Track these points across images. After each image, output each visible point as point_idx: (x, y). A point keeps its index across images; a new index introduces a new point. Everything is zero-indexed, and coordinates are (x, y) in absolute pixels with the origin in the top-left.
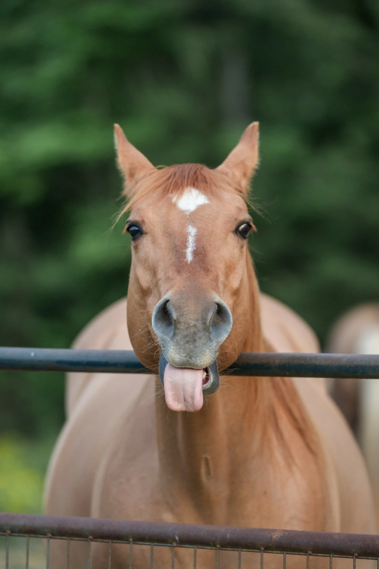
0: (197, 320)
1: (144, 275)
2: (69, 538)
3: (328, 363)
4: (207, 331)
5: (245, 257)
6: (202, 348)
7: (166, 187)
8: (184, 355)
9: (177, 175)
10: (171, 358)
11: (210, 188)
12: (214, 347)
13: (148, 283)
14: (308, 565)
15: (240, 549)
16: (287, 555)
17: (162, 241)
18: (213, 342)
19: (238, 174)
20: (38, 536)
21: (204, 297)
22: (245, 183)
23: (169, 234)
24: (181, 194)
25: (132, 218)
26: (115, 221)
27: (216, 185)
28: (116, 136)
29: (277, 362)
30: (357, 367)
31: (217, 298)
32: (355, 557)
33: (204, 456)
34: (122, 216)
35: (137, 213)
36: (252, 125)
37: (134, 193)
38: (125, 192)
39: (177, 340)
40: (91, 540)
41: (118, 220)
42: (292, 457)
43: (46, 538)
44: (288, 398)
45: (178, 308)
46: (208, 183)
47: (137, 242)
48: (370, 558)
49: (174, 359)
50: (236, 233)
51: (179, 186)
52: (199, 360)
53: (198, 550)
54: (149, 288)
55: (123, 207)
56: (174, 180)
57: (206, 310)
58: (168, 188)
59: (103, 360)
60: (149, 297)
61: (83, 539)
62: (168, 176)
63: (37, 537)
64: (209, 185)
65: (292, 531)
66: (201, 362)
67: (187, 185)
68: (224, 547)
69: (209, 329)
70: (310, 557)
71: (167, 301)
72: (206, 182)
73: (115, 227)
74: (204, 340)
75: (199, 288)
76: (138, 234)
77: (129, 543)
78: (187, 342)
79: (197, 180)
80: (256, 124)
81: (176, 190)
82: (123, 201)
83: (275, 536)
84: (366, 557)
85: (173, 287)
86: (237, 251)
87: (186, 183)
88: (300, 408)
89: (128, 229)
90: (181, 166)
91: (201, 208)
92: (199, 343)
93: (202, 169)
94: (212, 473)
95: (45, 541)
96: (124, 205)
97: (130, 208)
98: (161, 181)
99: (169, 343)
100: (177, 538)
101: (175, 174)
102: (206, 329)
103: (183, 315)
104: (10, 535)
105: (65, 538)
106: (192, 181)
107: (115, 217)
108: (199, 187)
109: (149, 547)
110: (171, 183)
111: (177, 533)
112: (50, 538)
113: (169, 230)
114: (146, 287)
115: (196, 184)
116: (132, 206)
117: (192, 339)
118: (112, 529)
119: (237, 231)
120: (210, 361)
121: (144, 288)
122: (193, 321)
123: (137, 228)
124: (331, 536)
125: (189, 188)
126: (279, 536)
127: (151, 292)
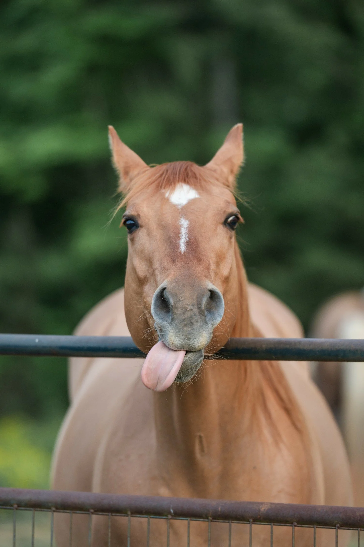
0: (193, 305)
1: (141, 265)
2: (72, 512)
3: (311, 347)
4: (203, 315)
5: (233, 247)
6: (199, 330)
7: (159, 183)
8: (183, 337)
9: (169, 172)
10: (170, 341)
11: (200, 183)
12: (210, 329)
13: (145, 273)
14: (294, 535)
15: (230, 521)
16: (274, 526)
17: (157, 233)
18: (209, 325)
19: (226, 170)
20: (43, 509)
21: (199, 284)
22: (231, 179)
23: (163, 227)
24: (173, 189)
25: (129, 212)
26: (113, 215)
27: (205, 181)
28: (110, 137)
29: (264, 346)
30: (338, 351)
31: (211, 286)
32: (337, 528)
33: (198, 434)
34: (119, 210)
35: (133, 208)
36: (236, 126)
37: (129, 189)
38: (121, 189)
39: (176, 324)
40: (92, 513)
41: (114, 215)
42: (279, 435)
43: (50, 511)
44: (275, 379)
45: (175, 295)
46: (198, 179)
47: (133, 234)
48: (351, 528)
49: (173, 342)
50: (225, 224)
51: (171, 182)
52: (196, 342)
53: (191, 522)
54: (145, 277)
55: (120, 202)
56: (167, 176)
57: (200, 297)
58: (161, 184)
59: (102, 345)
60: (145, 285)
61: (84, 512)
62: (161, 172)
63: (42, 511)
64: (198, 180)
65: (278, 504)
66: (198, 343)
67: (179, 181)
68: (215, 519)
69: (204, 313)
70: (296, 528)
71: (164, 289)
72: (196, 178)
73: (113, 220)
74: (200, 323)
75: (193, 276)
76: (134, 227)
77: (127, 516)
78: (185, 325)
79: (187, 176)
80: (240, 125)
81: (168, 186)
82: (119, 197)
83: (263, 509)
84: (347, 528)
85: (169, 276)
86: (226, 241)
87: (177, 179)
88: (287, 389)
89: (125, 223)
90: (173, 164)
91: (192, 202)
92: (196, 326)
93: (192, 166)
94: (206, 449)
95: (49, 514)
96: (120, 201)
97: (126, 203)
98: (154, 178)
99: (168, 328)
100: (172, 511)
101: (167, 171)
102: (201, 313)
103: (179, 301)
104: (17, 509)
105: (68, 511)
106: (184, 177)
107: (113, 212)
108: (190, 183)
109: (146, 519)
110: (164, 180)
111: (172, 506)
112: (54, 511)
113: (163, 223)
114: (143, 276)
115: (187, 179)
116: (128, 201)
117: (189, 322)
118: (111, 503)
119: (225, 223)
120: (206, 342)
121: (141, 277)
122: (189, 306)
123: (133, 222)
124: (315, 508)
125: (181, 183)
126: (267, 509)
127: (148, 280)
